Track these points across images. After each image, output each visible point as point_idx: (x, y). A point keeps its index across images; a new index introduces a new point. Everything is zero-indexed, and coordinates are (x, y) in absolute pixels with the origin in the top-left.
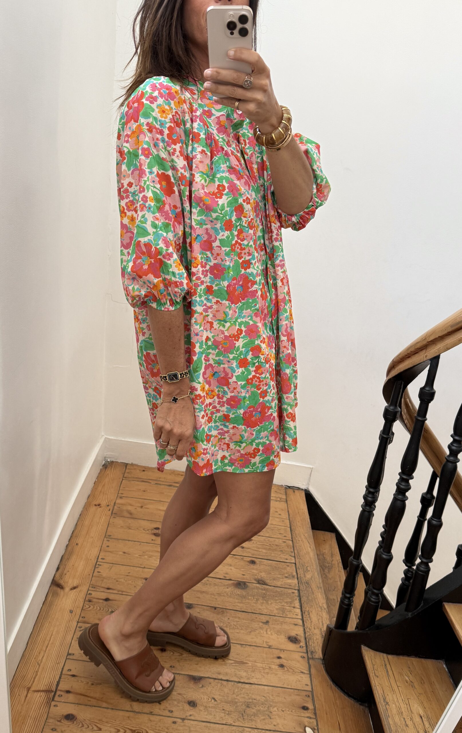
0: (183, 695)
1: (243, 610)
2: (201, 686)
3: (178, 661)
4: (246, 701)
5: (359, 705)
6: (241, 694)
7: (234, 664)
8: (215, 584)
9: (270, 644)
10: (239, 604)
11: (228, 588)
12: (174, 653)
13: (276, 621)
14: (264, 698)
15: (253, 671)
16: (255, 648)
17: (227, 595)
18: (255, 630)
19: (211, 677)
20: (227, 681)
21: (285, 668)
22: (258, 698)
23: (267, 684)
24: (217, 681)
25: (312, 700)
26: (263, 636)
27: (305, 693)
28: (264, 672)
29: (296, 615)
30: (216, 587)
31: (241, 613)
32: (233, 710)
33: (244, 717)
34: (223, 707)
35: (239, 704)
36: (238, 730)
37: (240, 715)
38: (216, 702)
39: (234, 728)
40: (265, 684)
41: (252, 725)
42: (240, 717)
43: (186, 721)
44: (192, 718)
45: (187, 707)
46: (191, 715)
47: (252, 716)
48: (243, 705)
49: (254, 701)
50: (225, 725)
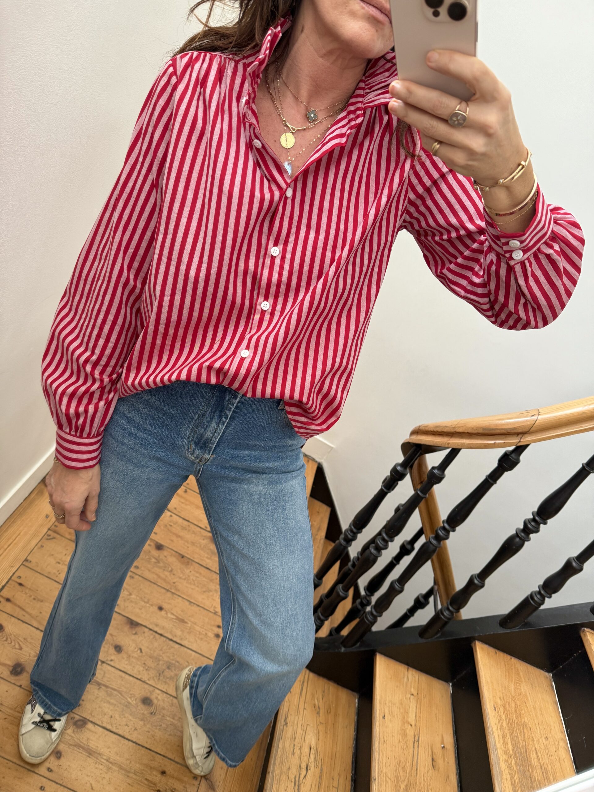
0: (114, 637)
1: (208, 566)
2: (134, 632)
3: (124, 600)
4: (168, 662)
6: (167, 652)
7: (175, 620)
8: (193, 531)
10: (206, 560)
11: (204, 540)
15: (189, 633)
16: (202, 609)
17: (200, 546)
18: (209, 591)
19: (148, 626)
20: (161, 635)
24: (151, 632)
26: (214, 600)
28: (198, 637)
30: (193, 535)
31: (204, 569)
32: (153, 667)
33: (161, 678)
34: (145, 660)
35: (161, 662)
36: (148, 690)
37: (158, 674)
38: (141, 654)
39: (146, 686)
40: (194, 649)
41: (164, 688)
42: (156, 676)
43: (104, 665)
44: (112, 663)
45: (112, 651)
46: (111, 660)
47: (168, 678)
48: (165, 665)
49: (177, 664)
50: (140, 680)
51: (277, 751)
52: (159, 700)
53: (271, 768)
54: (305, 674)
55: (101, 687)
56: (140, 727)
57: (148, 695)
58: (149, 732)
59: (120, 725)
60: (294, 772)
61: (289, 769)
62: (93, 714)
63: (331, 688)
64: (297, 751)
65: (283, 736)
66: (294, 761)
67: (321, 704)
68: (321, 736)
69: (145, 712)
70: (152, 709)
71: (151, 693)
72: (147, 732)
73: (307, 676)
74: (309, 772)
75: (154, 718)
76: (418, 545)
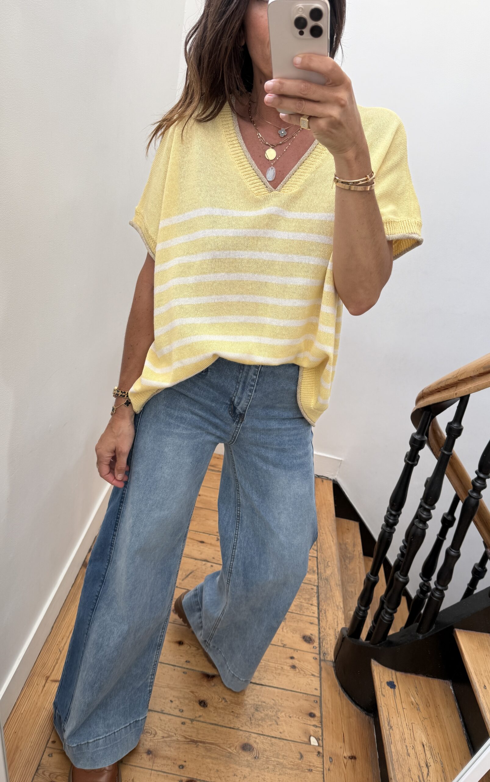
0: (195, 693)
2: (213, 684)
3: (194, 656)
4: (255, 704)
5: (364, 715)
6: (251, 695)
9: (284, 643)
12: (190, 648)
13: (293, 619)
14: (273, 701)
15: (265, 671)
21: (297, 669)
22: (267, 701)
23: (277, 686)
25: (320, 706)
27: (313, 698)
28: (276, 673)
29: (314, 613)
32: (242, 713)
33: (252, 722)
34: (232, 708)
35: (247, 706)
36: (245, 736)
37: (249, 719)
38: (226, 703)
39: (241, 733)
40: (275, 686)
41: (259, 731)
42: (248, 721)
43: (194, 722)
44: (201, 719)
45: (197, 707)
46: (200, 716)
47: (260, 720)
48: (252, 708)
49: (263, 704)
50: (233, 728)
51: (392, 756)
52: (258, 743)
53: (391, 774)
54: (392, 675)
55: (198, 745)
56: (248, 774)
57: (246, 741)
58: (259, 776)
59: (228, 777)
60: (415, 771)
61: (410, 770)
62: (199, 772)
63: (421, 682)
64: (411, 751)
65: (392, 741)
66: (412, 762)
67: (418, 700)
68: (430, 732)
69: (249, 758)
70: (255, 753)
71: (248, 739)
72: (256, 777)
73: (394, 677)
74: (430, 768)
75: (259, 762)
76: (457, 514)
